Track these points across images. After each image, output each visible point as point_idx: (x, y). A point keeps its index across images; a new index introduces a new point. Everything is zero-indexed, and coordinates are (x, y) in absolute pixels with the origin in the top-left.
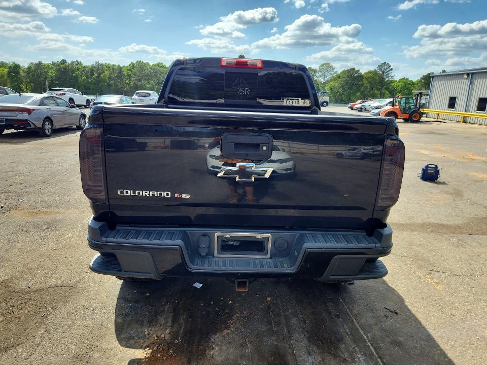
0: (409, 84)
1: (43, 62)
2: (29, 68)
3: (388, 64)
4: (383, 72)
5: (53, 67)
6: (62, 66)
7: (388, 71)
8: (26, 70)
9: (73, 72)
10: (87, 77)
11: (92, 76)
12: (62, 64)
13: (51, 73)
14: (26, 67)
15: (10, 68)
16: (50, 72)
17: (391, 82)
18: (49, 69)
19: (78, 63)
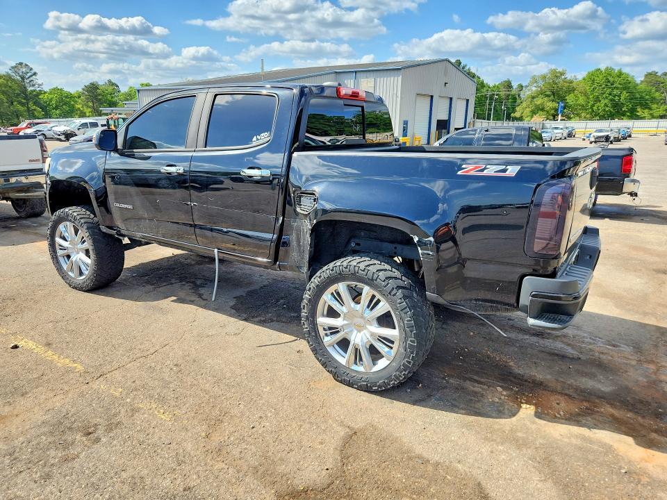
0: (67, 97)
3: (26, 65)
4: (23, 78)
7: (31, 76)
17: (40, 93)
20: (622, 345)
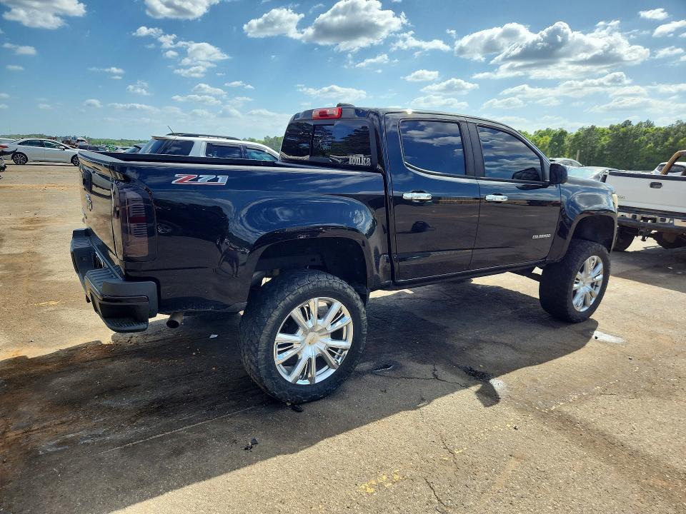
1: (597, 127)
2: (577, 135)
5: (610, 131)
6: (622, 129)
8: (573, 137)
9: (636, 137)
10: (656, 144)
11: (663, 143)
12: (623, 127)
13: (605, 140)
14: (574, 134)
15: (555, 135)
16: (603, 138)
18: (603, 135)
19: (649, 125)
20: (54, 449)
